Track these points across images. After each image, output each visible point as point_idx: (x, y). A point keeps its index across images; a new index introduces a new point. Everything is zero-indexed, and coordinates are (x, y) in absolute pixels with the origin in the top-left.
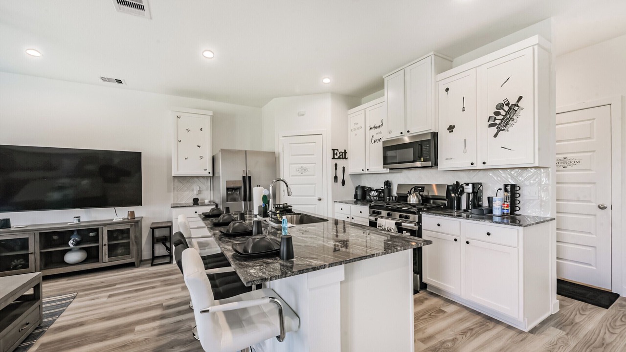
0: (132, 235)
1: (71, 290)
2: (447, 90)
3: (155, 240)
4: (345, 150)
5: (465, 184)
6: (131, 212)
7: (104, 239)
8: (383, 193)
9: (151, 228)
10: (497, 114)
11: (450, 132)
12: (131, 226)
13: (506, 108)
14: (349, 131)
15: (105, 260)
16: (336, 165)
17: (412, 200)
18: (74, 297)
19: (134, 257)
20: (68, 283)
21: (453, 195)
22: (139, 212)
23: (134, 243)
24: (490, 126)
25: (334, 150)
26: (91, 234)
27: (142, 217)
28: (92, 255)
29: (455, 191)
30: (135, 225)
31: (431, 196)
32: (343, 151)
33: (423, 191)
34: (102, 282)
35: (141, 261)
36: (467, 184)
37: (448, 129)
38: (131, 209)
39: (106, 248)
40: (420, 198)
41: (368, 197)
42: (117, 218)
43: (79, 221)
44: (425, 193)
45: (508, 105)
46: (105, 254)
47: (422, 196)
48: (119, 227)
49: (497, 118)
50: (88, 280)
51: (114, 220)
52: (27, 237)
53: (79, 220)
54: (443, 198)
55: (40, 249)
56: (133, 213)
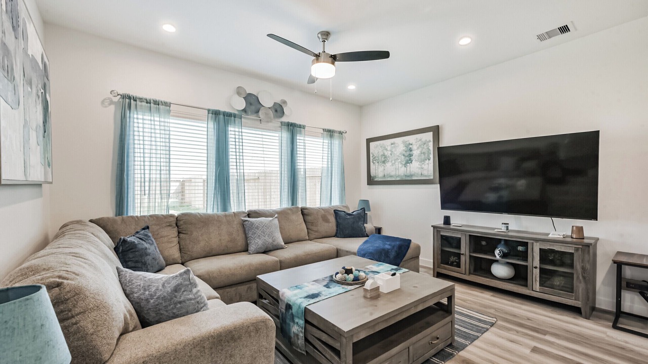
0: (578, 265)
1: (492, 311)
3: (624, 284)
6: (577, 227)
7: (535, 260)
9: (615, 262)
12: (577, 249)
15: (536, 287)
18: (492, 325)
19: (581, 299)
20: (491, 300)
22: (590, 229)
23: (581, 277)
26: (520, 248)
27: (598, 239)
28: (520, 275)
30: (583, 251)
34: (529, 319)
35: (594, 309)
38: (579, 223)
39: (537, 272)
42: (555, 233)
43: (507, 229)
46: (536, 280)
48: (557, 248)
50: (512, 306)
51: (550, 236)
52: (460, 236)
53: (507, 227)
55: (470, 252)
56: (580, 230)
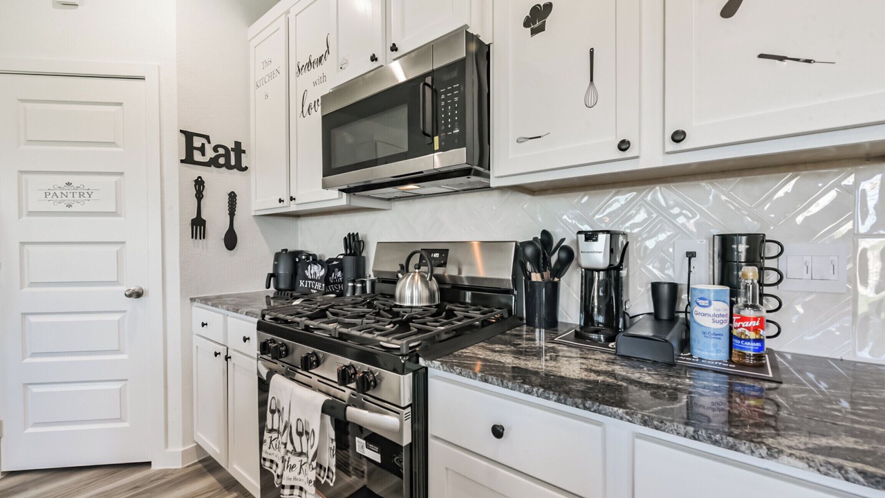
4: (238, 144)
5: (582, 237)
8: (342, 270)
11: (534, 32)
14: (252, 85)
16: (199, 183)
17: (408, 293)
21: (536, 277)
25: (189, 136)
29: (541, 262)
31: (468, 278)
32: (231, 145)
33: (444, 265)
36: (591, 236)
37: (526, 24)
40: (434, 285)
41: (301, 283)
44: (451, 271)
47: (440, 279)
54: (503, 287)
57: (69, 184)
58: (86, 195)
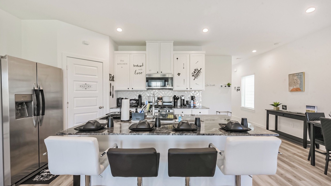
2: (177, 59)
4: (114, 76)
10: (195, 72)
11: (178, 76)
13: (197, 71)
14: (116, 64)
16: (111, 84)
24: (193, 76)
25: (110, 75)
33: (162, 100)
37: (178, 74)
45: (198, 70)
49: (195, 73)
57: (86, 84)
58: (90, 86)
